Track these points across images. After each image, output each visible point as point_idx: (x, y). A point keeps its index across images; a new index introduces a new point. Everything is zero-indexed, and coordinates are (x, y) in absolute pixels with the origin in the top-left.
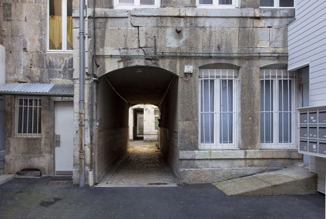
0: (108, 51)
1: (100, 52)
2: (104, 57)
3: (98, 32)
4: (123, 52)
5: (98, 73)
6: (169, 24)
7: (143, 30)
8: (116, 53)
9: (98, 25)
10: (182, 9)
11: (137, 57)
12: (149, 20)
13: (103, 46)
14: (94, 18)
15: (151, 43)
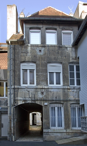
0: (19, 98)
1: (16, 99)
2: (18, 100)
3: (16, 93)
4: (24, 99)
5: (16, 105)
6: (39, 90)
7: (30, 92)
8: (22, 99)
9: (16, 91)
10: (43, 86)
11: (29, 100)
12: (33, 89)
13: (17, 97)
14: (14, 89)
15: (33, 96)
